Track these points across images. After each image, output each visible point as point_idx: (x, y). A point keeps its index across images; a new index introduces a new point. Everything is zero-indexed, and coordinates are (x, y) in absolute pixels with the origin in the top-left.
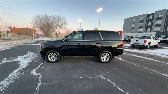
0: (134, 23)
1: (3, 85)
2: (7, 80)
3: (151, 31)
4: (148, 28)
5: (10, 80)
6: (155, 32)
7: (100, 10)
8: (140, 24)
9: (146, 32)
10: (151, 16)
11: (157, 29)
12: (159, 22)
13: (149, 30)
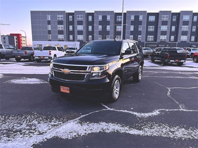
0: (49, 23)
3: (74, 40)
4: (70, 35)
6: (78, 41)
8: (59, 26)
9: (69, 40)
10: (71, 17)
11: (80, 37)
12: (80, 28)
13: (71, 37)
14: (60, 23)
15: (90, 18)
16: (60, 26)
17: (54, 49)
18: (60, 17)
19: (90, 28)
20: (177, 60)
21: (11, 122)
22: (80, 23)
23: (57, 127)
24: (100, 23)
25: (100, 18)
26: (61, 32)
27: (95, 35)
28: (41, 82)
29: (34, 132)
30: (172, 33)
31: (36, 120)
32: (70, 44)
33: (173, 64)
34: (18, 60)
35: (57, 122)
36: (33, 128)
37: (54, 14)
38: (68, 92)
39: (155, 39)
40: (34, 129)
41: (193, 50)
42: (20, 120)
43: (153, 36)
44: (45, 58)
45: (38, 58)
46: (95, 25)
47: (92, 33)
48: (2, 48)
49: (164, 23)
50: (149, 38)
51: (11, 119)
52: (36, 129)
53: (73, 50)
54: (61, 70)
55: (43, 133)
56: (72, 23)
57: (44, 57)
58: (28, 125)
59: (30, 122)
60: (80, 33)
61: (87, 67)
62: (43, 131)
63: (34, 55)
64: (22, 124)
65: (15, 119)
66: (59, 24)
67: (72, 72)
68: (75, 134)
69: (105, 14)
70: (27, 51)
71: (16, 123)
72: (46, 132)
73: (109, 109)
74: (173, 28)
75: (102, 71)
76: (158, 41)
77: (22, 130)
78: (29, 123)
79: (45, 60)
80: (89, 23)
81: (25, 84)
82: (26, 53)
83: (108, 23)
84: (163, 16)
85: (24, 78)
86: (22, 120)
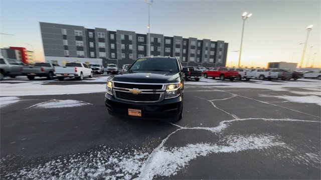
0: (65, 37)
1: (262, 142)
2: (253, 144)
3: (95, 57)
4: (91, 51)
5: (250, 142)
6: (100, 58)
8: (77, 42)
9: (90, 57)
11: (103, 54)
12: (102, 45)
13: (92, 54)
14: (79, 38)
15: (112, 36)
16: (79, 42)
17: (79, 65)
18: (79, 33)
19: (113, 46)
20: (196, 77)
21: (79, 168)
22: (102, 40)
23: (147, 161)
24: (123, 42)
25: (123, 37)
26: (80, 48)
27: (118, 52)
28: (82, 104)
29: (123, 177)
30: (184, 55)
31: (113, 157)
32: (92, 61)
33: (193, 80)
34: (31, 78)
35: (141, 153)
36: (118, 169)
37: (71, 28)
38: (140, 115)
40: (121, 172)
41: (201, 68)
42: (89, 162)
44: (70, 75)
45: (60, 75)
46: (117, 43)
47: (115, 51)
48: (4, 63)
49: (178, 46)
51: (74, 162)
52: (123, 171)
53: (98, 67)
54: (128, 90)
55: (136, 174)
56: (93, 40)
57: (68, 74)
58: (107, 167)
59: (106, 161)
60: (102, 50)
61: (162, 85)
62: (135, 172)
63: (55, 73)
64: (97, 168)
65: (80, 161)
66: (77, 40)
67: (143, 91)
68: (175, 166)
69: (127, 34)
70: (44, 68)
71: (86, 168)
72: (140, 173)
73: (182, 128)
74: (184, 51)
75: (177, 89)
77: (104, 177)
78: (105, 163)
79: (68, 78)
80: (111, 41)
81: (60, 108)
82: (42, 70)
83: (130, 42)
84: (176, 40)
85: (55, 100)
86: (92, 160)
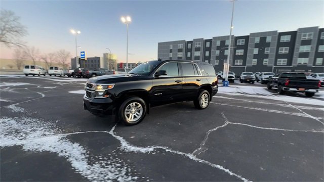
0: (171, 51)
7: (126, 19)
10: (190, 45)
12: (197, 54)
14: (180, 50)
15: (208, 44)
16: (180, 53)
18: (181, 46)
19: (207, 53)
20: (301, 89)
22: (198, 49)
24: (218, 48)
25: (218, 43)
27: (212, 59)
33: (298, 94)
39: (290, 63)
43: (286, 60)
46: (212, 50)
50: (280, 61)
56: (190, 50)
69: (223, 39)
73: (111, 132)
76: (294, 65)
80: (206, 49)
83: (227, 48)
84: (303, 34)
